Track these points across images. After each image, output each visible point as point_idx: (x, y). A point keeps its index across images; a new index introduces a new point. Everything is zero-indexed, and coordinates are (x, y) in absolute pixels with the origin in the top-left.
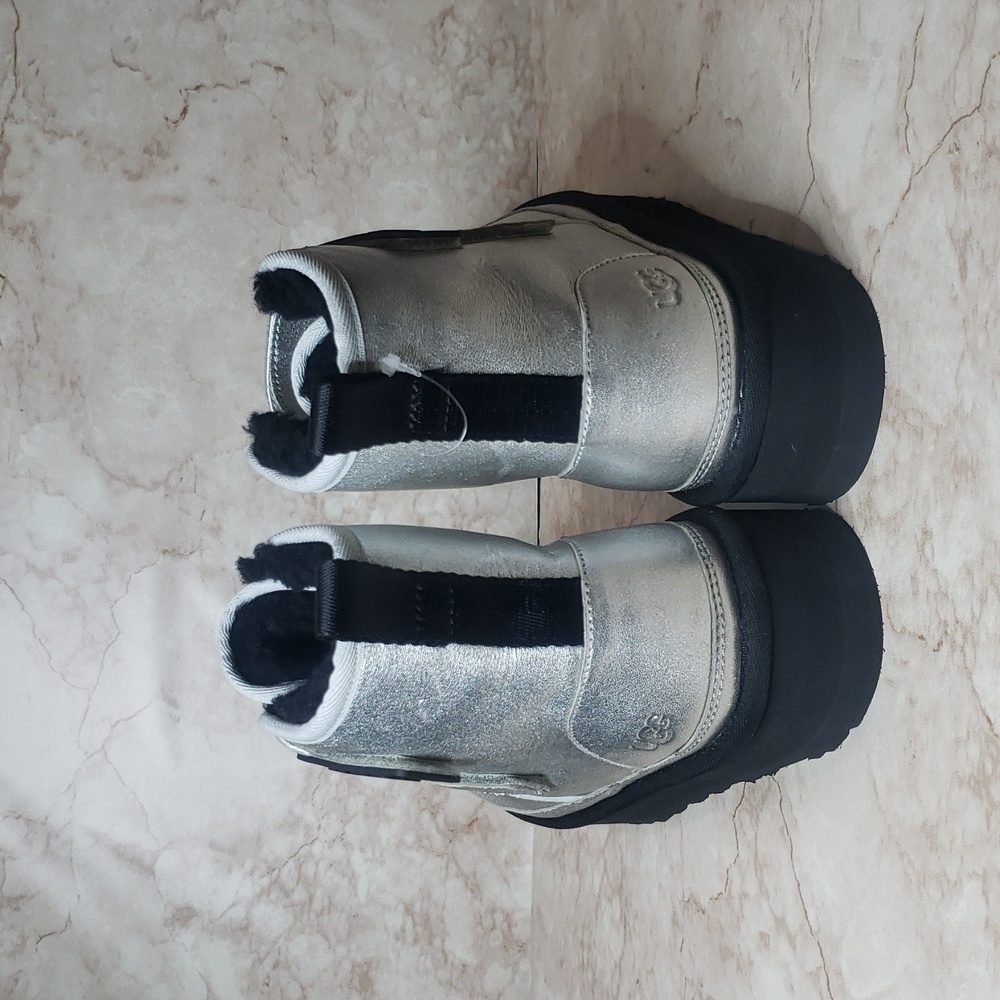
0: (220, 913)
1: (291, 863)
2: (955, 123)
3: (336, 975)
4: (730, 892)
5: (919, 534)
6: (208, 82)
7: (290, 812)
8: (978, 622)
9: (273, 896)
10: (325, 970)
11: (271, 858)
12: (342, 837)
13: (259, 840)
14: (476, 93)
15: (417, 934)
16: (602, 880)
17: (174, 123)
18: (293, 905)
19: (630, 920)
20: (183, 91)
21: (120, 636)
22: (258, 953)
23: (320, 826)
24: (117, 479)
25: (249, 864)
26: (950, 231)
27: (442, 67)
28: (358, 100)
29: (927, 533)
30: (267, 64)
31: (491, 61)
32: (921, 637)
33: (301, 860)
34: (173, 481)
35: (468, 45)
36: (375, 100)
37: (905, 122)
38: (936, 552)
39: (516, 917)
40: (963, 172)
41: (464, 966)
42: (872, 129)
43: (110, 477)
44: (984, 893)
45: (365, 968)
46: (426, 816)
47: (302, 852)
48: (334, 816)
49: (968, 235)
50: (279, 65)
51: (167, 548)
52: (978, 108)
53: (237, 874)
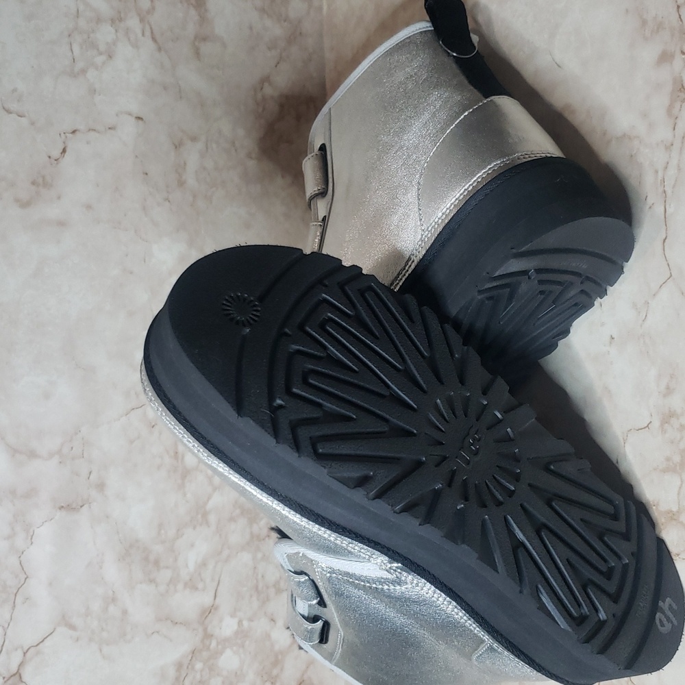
6: (82, 127)
14: (288, 142)
17: (56, 160)
20: (62, 135)
21: (27, 580)
24: (20, 453)
30: (130, 114)
34: (65, 451)
43: (14, 451)
50: (139, 116)
51: (63, 505)
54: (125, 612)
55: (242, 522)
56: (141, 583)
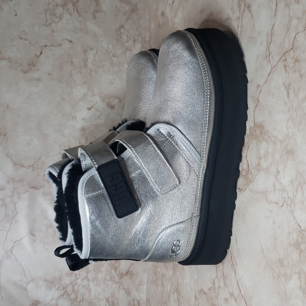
0: (47, 303)
1: (70, 286)
2: (285, 53)
4: (215, 287)
5: (275, 172)
6: (48, 45)
8: (295, 197)
9: (65, 296)
11: (64, 284)
12: (86, 277)
13: (60, 279)
14: (130, 50)
16: (171, 287)
17: (38, 56)
18: (71, 299)
19: (180, 299)
20: (41, 47)
21: (17, 214)
23: (80, 274)
24: (18, 165)
25: (57, 287)
26: (284, 84)
27: (120, 42)
28: (94, 52)
29: (278, 172)
30: (67, 40)
31: (134, 41)
32: (277, 203)
33: (74, 285)
34: (35, 165)
35: (128, 36)
36: (100, 51)
37: (269, 54)
38: (281, 177)
39: (141, 302)
40: (288, 67)
42: (258, 56)
43: (15, 164)
44: (299, 278)
46: (113, 270)
47: (74, 282)
48: (84, 271)
49: (290, 85)
50: (70, 40)
51: (33, 186)
52: (292, 48)
53: (53, 290)
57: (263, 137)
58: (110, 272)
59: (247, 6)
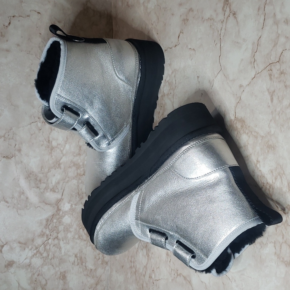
0: (22, 262)
1: (43, 246)
2: (271, 64)
3: (56, 276)
5: (255, 161)
6: (17, 15)
7: (42, 231)
8: (274, 184)
9: (37, 255)
10: (53, 275)
11: (37, 245)
12: (57, 237)
13: (33, 240)
14: (96, 25)
15: (78, 263)
17: (6, 27)
18: (43, 257)
19: (150, 255)
20: (9, 17)
22: (33, 272)
23: (51, 235)
25: (30, 247)
26: (268, 90)
28: (62, 24)
29: (258, 161)
30: (36, 11)
33: (46, 245)
34: (6, 136)
36: (67, 25)
37: (254, 60)
38: (261, 166)
40: (273, 76)
41: (91, 270)
42: (242, 60)
44: (275, 246)
45: (64, 273)
47: (46, 242)
48: (55, 232)
49: (274, 91)
50: (39, 12)
51: (5, 156)
52: (278, 62)
53: (27, 250)
54: (27, 198)
55: (74, 168)
56: (34, 188)
57: (243, 130)
58: (79, 232)
59: (233, 13)
